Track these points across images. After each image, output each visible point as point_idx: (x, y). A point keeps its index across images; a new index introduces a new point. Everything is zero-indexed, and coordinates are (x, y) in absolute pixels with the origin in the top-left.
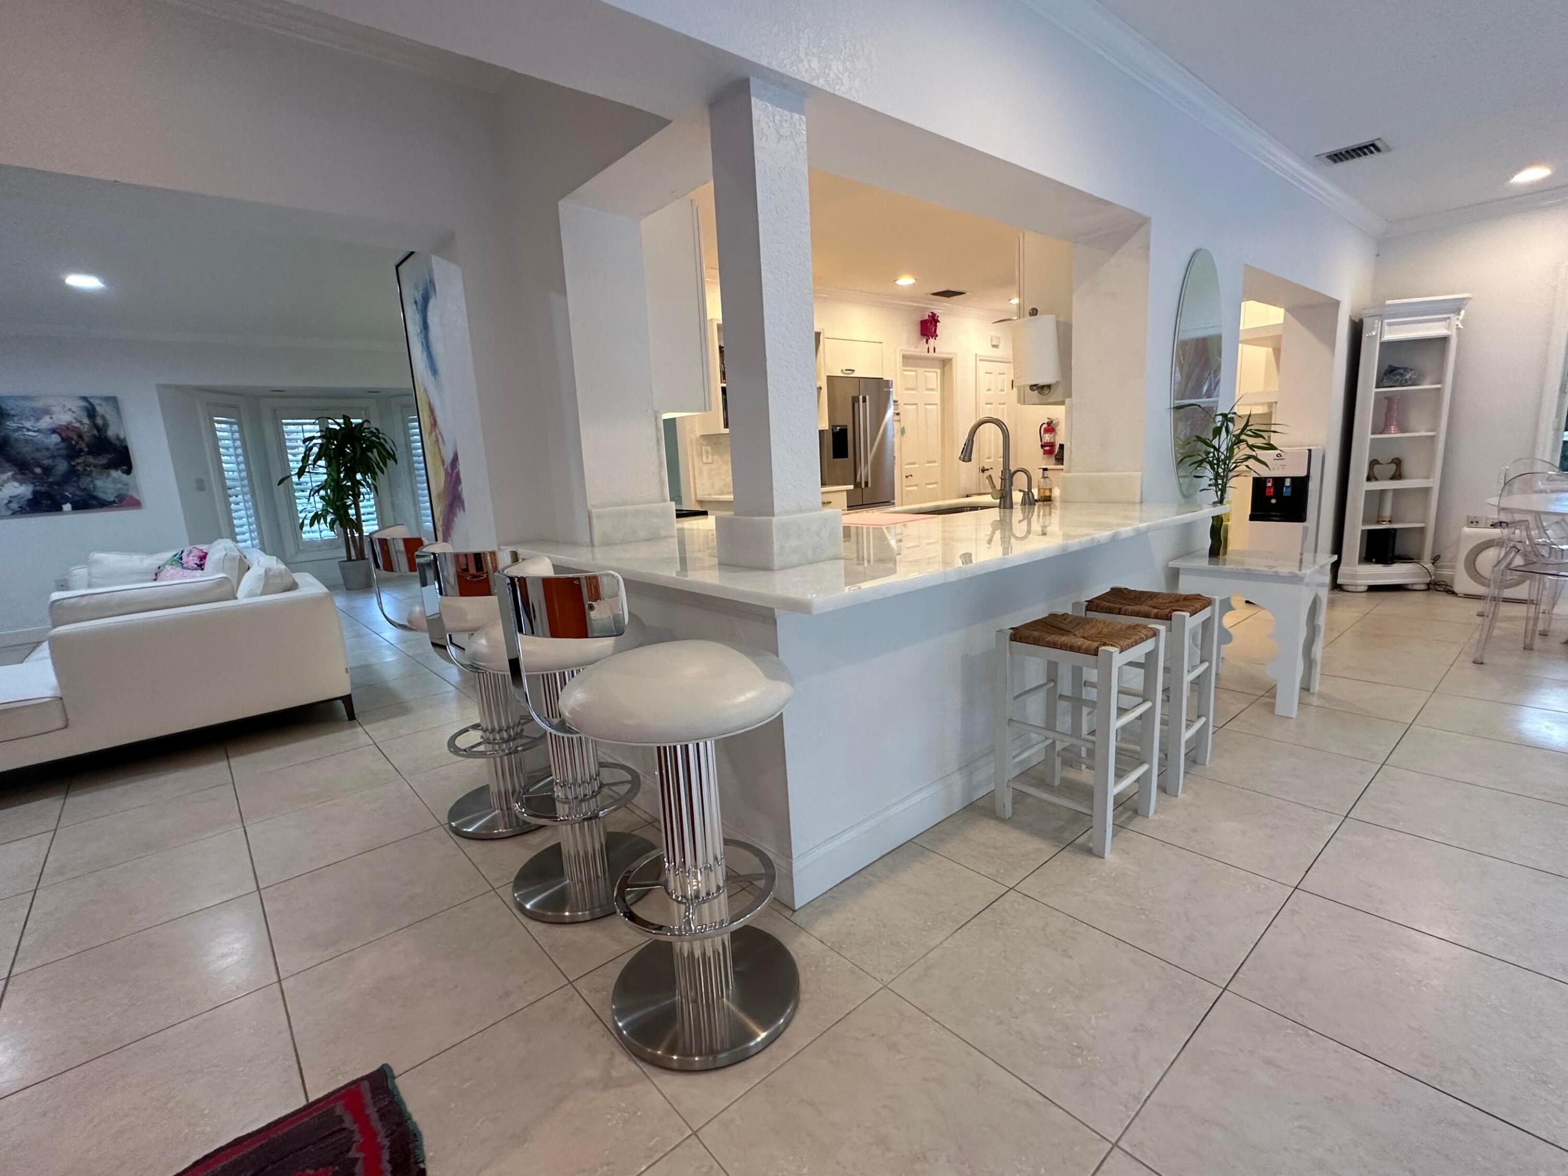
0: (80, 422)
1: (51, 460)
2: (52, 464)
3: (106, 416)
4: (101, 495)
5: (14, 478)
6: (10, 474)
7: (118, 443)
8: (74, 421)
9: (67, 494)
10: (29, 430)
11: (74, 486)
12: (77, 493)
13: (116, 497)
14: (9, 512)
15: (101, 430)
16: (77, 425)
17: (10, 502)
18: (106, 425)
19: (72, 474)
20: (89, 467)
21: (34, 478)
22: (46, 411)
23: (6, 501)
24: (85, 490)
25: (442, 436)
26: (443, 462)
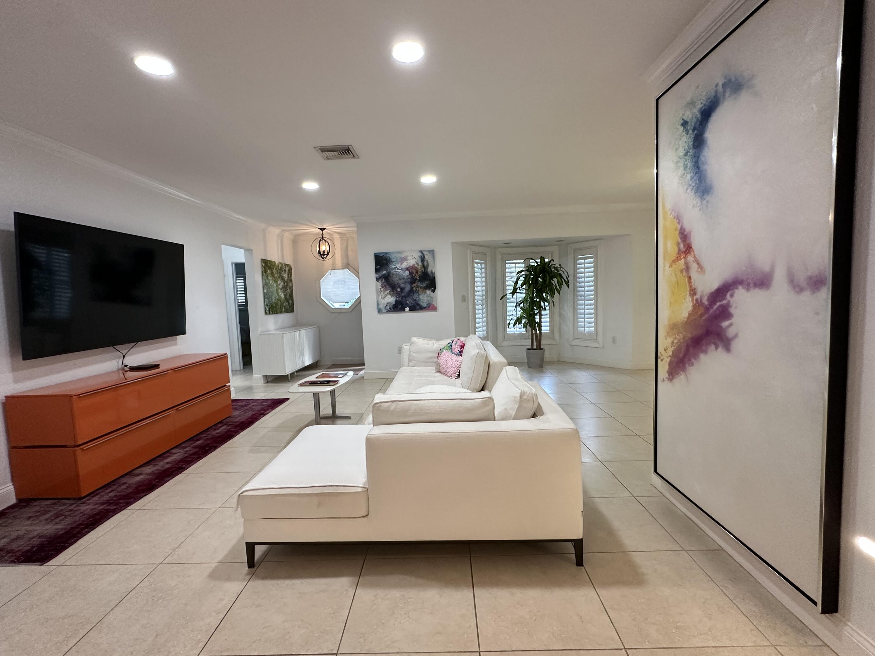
0: (418, 264)
1: (404, 284)
2: (404, 286)
3: (429, 261)
4: (421, 303)
5: (389, 294)
6: (388, 291)
7: (431, 275)
8: (416, 264)
9: (408, 302)
10: (398, 269)
11: (411, 298)
12: (412, 302)
13: (427, 304)
14: (386, 311)
15: (425, 267)
16: (416, 266)
17: (386, 306)
18: (428, 265)
19: (411, 291)
20: (418, 288)
21: (397, 294)
22: (405, 259)
23: (385, 305)
24: (415, 300)
25: (698, 264)
26: (693, 292)
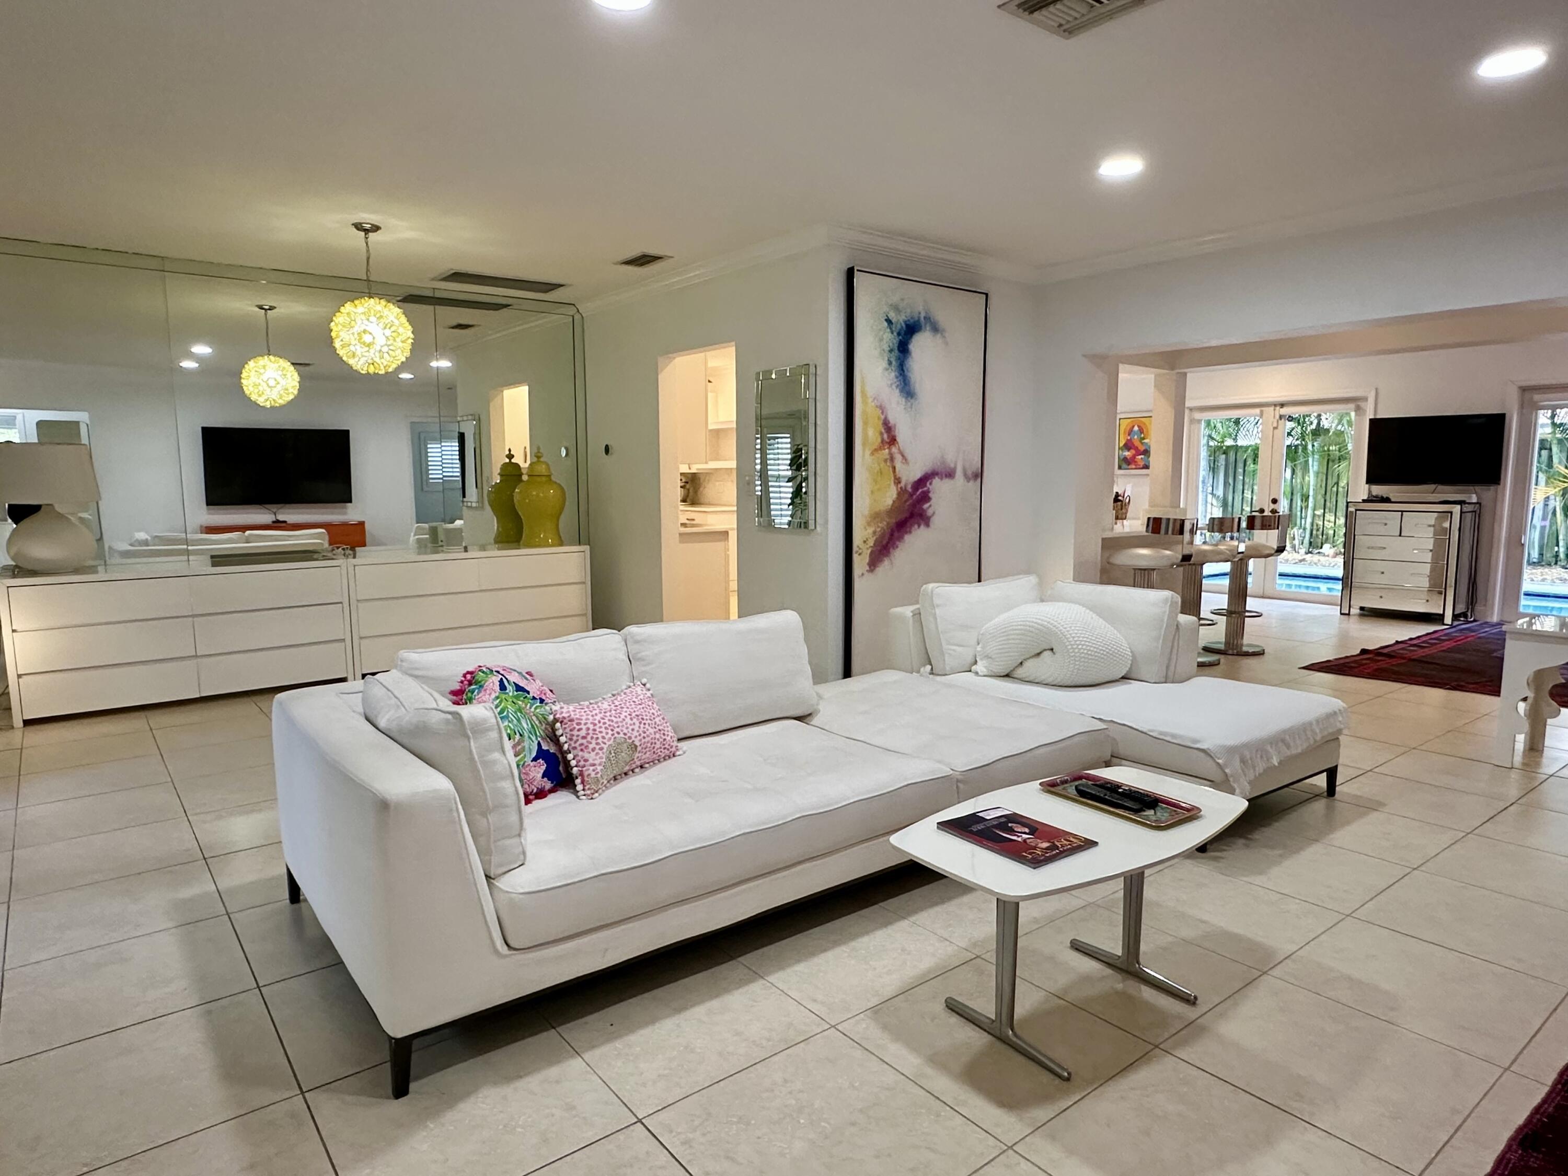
25: (903, 456)
26: (898, 481)
